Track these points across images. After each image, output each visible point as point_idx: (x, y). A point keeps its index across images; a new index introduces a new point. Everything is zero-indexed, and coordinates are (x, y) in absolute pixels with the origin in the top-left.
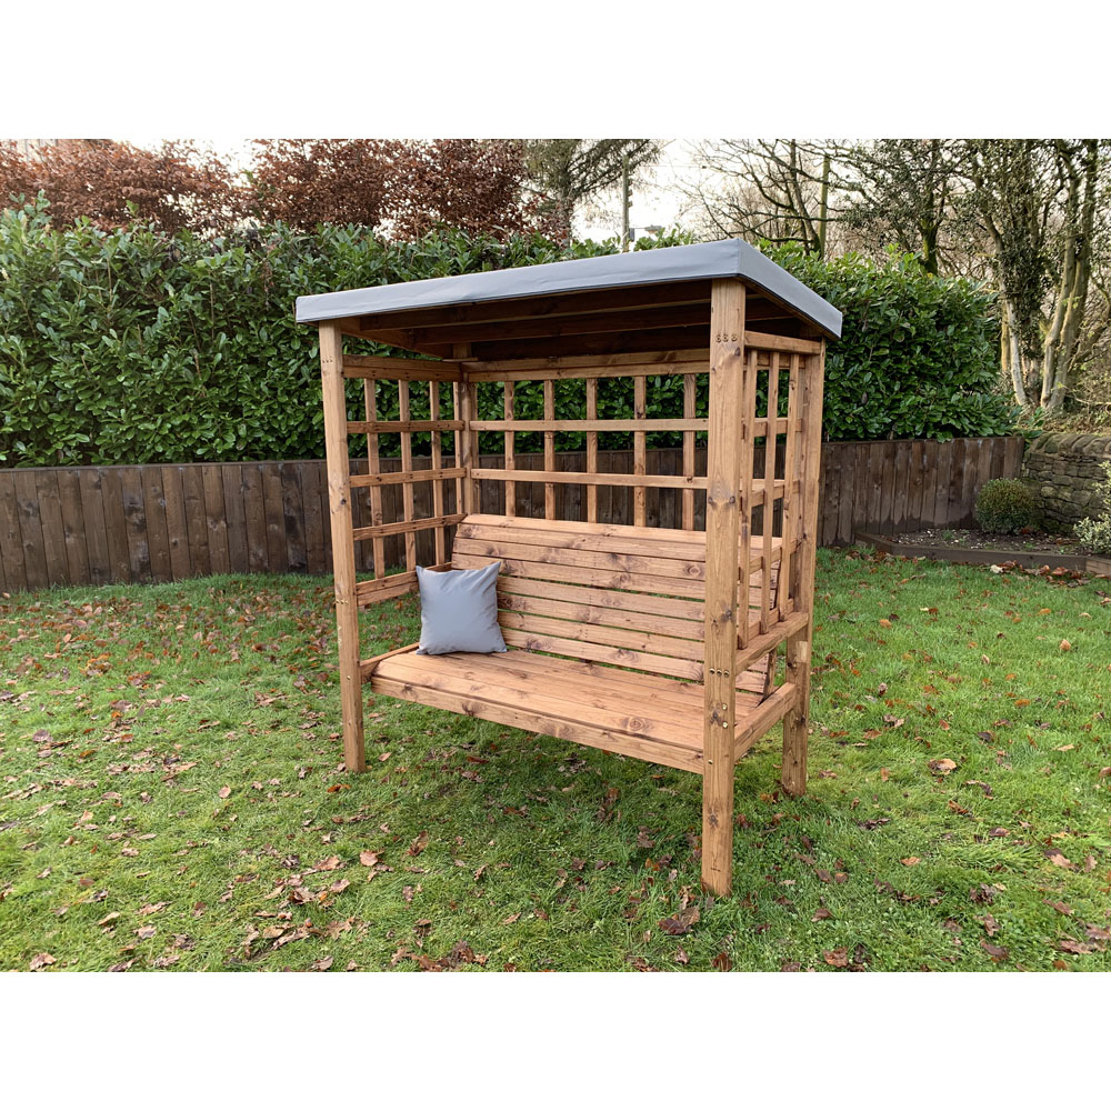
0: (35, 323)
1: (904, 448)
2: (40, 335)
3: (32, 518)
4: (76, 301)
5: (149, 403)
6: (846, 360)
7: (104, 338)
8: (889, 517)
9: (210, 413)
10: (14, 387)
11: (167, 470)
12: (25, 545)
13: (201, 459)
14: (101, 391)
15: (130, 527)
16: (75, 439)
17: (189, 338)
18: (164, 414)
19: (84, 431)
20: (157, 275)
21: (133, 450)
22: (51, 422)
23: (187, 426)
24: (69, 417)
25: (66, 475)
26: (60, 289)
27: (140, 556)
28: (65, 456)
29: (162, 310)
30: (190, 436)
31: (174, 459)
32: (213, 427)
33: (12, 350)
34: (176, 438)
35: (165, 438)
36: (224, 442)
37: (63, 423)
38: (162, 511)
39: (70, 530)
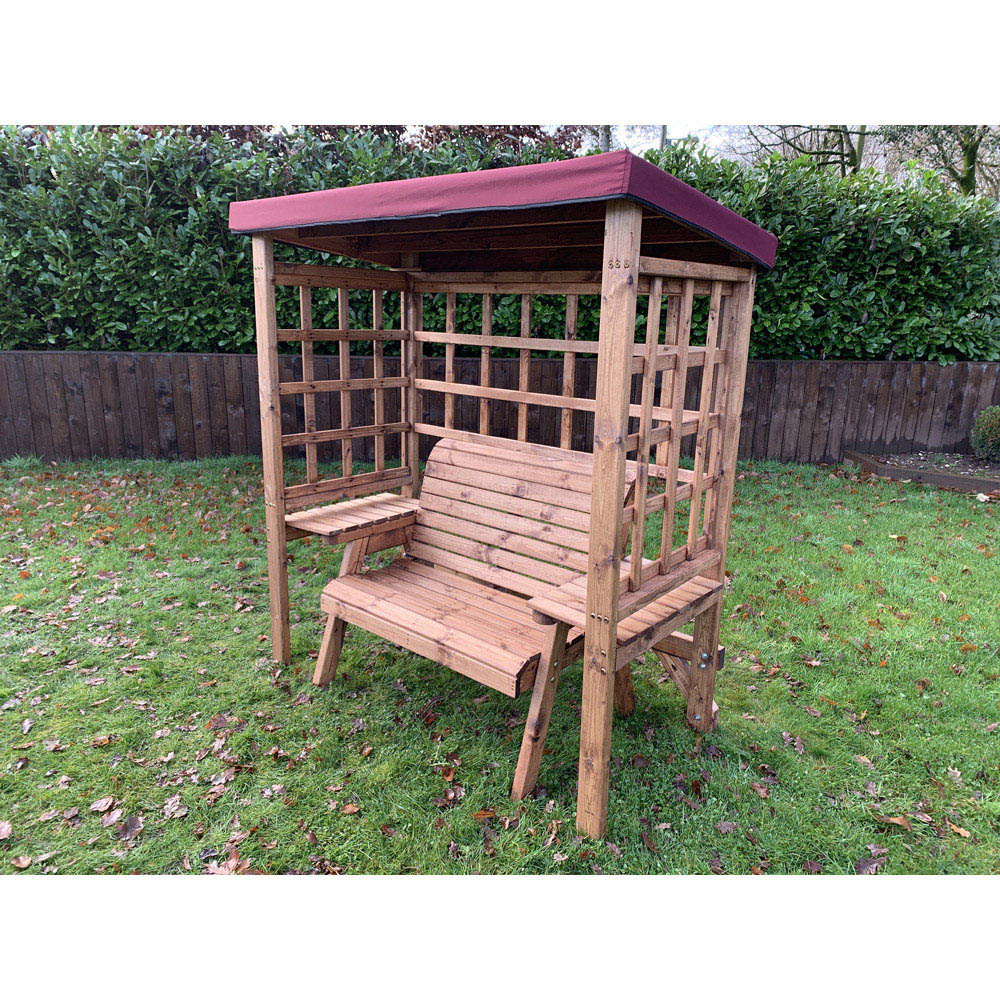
0: (83, 219)
1: (903, 370)
2: (86, 229)
3: (76, 396)
4: (118, 198)
5: (179, 296)
6: (850, 278)
7: (140, 234)
8: (881, 437)
9: (232, 308)
10: (62, 277)
11: (192, 358)
12: (70, 420)
13: (222, 350)
14: (136, 283)
15: (160, 409)
16: (114, 326)
17: (216, 236)
18: (193, 308)
19: (122, 320)
20: (189, 177)
21: (164, 339)
22: (95, 310)
23: (212, 319)
24: (110, 307)
25: (105, 359)
26: (104, 189)
27: (169, 435)
28: (107, 341)
29: (191, 211)
30: (214, 329)
31: (200, 348)
32: (235, 320)
33: (59, 243)
34: (203, 329)
35: (192, 329)
36: (245, 335)
37: (104, 311)
38: (188, 396)
39: (109, 408)
